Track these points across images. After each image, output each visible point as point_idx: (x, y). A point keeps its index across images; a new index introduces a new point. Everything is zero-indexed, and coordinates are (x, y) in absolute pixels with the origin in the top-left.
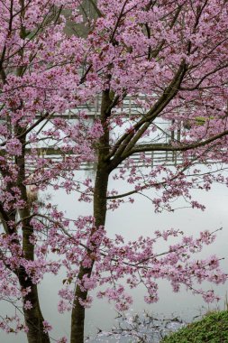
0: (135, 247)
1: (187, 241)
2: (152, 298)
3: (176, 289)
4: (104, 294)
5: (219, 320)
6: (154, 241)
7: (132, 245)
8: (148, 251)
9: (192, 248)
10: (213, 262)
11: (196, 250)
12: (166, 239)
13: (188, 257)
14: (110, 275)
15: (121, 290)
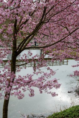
0: (26, 78)
1: (45, 74)
2: (32, 94)
3: (41, 92)
4: (13, 94)
5: (58, 115)
6: (33, 75)
7: (24, 77)
8: (30, 79)
9: (47, 76)
10: (55, 81)
11: (48, 77)
12: (37, 75)
13: (46, 80)
14: (16, 87)
15: (20, 92)
